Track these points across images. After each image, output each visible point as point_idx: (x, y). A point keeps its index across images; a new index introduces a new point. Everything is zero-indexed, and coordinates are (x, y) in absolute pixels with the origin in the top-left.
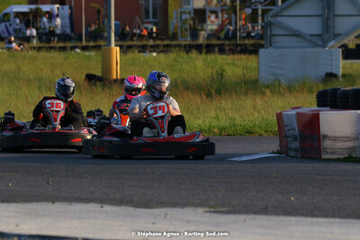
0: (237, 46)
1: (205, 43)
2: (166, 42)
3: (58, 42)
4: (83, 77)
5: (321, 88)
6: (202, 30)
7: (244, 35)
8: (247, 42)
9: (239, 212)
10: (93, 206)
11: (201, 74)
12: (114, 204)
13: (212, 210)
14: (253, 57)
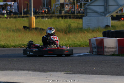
0: (75, 16)
1: (64, 15)
2: (51, 15)
3: (13, 15)
4: (22, 27)
5: (104, 30)
6: (63, 11)
7: (78, 12)
8: (78, 15)
9: (76, 74)
10: (25, 72)
11: (63, 26)
12: (33, 71)
13: (67, 73)
14: (81, 20)
